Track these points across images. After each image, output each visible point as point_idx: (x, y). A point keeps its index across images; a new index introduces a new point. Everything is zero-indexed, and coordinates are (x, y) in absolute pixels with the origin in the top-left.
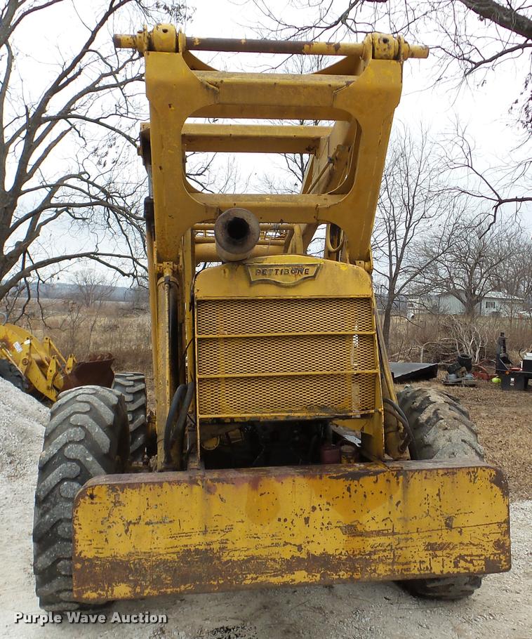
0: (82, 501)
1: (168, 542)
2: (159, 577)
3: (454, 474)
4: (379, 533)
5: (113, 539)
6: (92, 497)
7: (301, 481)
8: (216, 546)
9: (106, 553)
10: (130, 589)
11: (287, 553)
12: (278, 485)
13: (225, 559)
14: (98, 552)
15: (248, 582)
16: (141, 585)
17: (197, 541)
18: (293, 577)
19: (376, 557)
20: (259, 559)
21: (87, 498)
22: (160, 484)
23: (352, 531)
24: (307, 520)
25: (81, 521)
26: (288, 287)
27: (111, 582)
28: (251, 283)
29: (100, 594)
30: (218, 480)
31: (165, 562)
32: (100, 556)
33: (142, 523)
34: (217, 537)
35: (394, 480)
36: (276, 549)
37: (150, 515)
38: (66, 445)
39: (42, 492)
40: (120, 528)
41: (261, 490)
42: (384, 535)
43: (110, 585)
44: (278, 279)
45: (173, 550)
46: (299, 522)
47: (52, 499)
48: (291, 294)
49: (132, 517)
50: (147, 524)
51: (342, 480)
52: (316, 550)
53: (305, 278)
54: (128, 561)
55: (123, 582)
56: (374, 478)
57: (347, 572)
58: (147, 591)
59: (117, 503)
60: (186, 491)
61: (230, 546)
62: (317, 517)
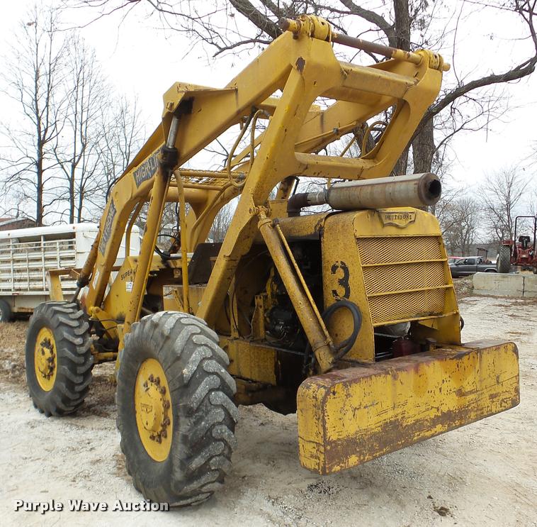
0: (328, 397)
1: (376, 419)
2: (372, 445)
3: (499, 348)
4: (471, 392)
5: (347, 422)
6: (334, 393)
7: (437, 363)
8: (400, 417)
9: (344, 435)
10: (357, 458)
11: (433, 414)
12: (426, 368)
13: (404, 425)
14: (339, 435)
15: (415, 438)
16: (363, 454)
17: (390, 415)
18: (435, 429)
19: (470, 408)
20: (420, 421)
21: (331, 394)
22: (370, 377)
23: (460, 393)
24: (440, 389)
25: (329, 414)
26: (402, 228)
27: (347, 455)
28: (384, 226)
29: (341, 467)
30: (398, 369)
31: (375, 434)
32: (340, 437)
33: (362, 407)
34: (400, 410)
35: (475, 356)
36: (427, 413)
37: (367, 401)
38: (202, 361)
39: (195, 404)
40: (350, 414)
41: (420, 373)
42: (473, 393)
43: (347, 458)
44: (396, 222)
45: (378, 425)
46: (437, 391)
47: (204, 408)
48: (403, 233)
49: (356, 405)
50: (365, 407)
51: (455, 360)
52: (445, 409)
53: (410, 222)
54: (356, 438)
55: (353, 454)
56: (467, 356)
57: (459, 420)
58: (366, 458)
59: (348, 395)
60: (384, 380)
61: (406, 415)
62: (445, 386)
